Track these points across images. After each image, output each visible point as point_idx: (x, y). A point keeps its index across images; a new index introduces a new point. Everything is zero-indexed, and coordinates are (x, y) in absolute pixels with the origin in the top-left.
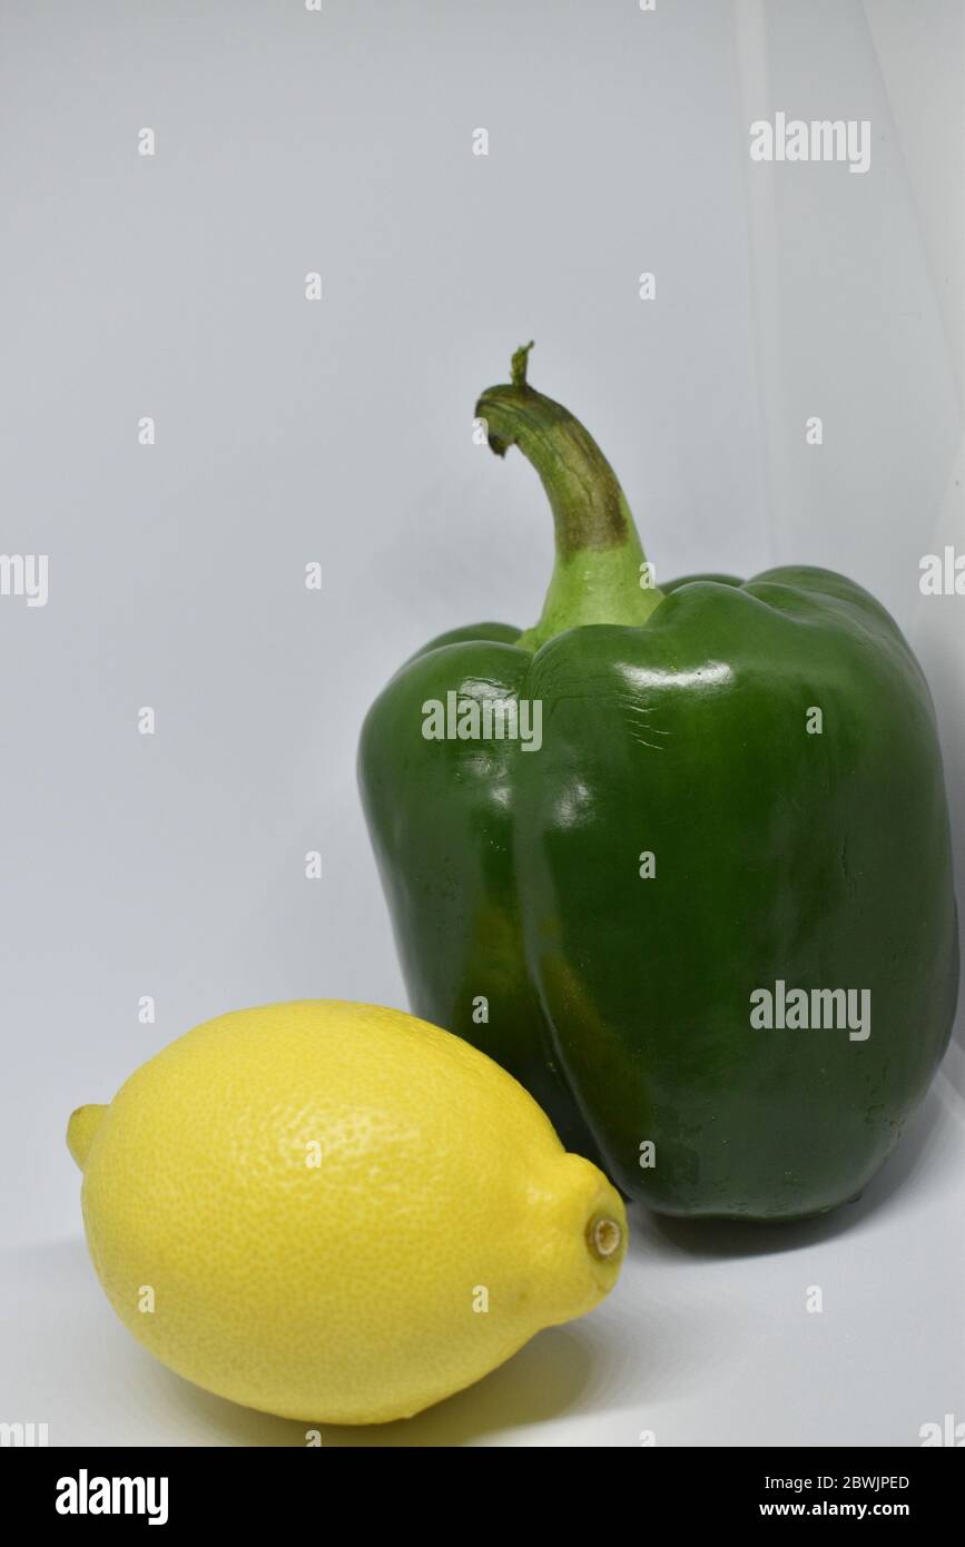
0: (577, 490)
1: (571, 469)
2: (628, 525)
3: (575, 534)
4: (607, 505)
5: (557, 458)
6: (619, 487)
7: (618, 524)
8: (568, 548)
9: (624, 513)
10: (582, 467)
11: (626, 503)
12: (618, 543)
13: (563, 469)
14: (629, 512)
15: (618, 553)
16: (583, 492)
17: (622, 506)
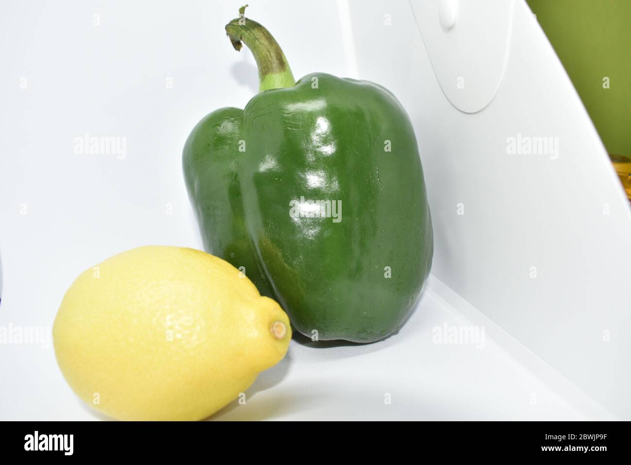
0: (265, 52)
1: (262, 44)
2: (286, 65)
3: (265, 69)
4: (277, 57)
5: (256, 40)
6: (281, 50)
7: (282, 64)
8: (263, 75)
9: (284, 60)
10: (266, 43)
11: (284, 56)
12: (282, 70)
13: (259, 45)
14: (286, 59)
15: (282, 74)
16: (267, 52)
17: (283, 57)
